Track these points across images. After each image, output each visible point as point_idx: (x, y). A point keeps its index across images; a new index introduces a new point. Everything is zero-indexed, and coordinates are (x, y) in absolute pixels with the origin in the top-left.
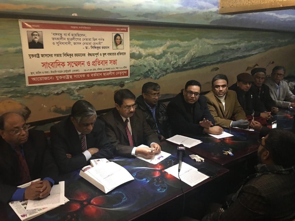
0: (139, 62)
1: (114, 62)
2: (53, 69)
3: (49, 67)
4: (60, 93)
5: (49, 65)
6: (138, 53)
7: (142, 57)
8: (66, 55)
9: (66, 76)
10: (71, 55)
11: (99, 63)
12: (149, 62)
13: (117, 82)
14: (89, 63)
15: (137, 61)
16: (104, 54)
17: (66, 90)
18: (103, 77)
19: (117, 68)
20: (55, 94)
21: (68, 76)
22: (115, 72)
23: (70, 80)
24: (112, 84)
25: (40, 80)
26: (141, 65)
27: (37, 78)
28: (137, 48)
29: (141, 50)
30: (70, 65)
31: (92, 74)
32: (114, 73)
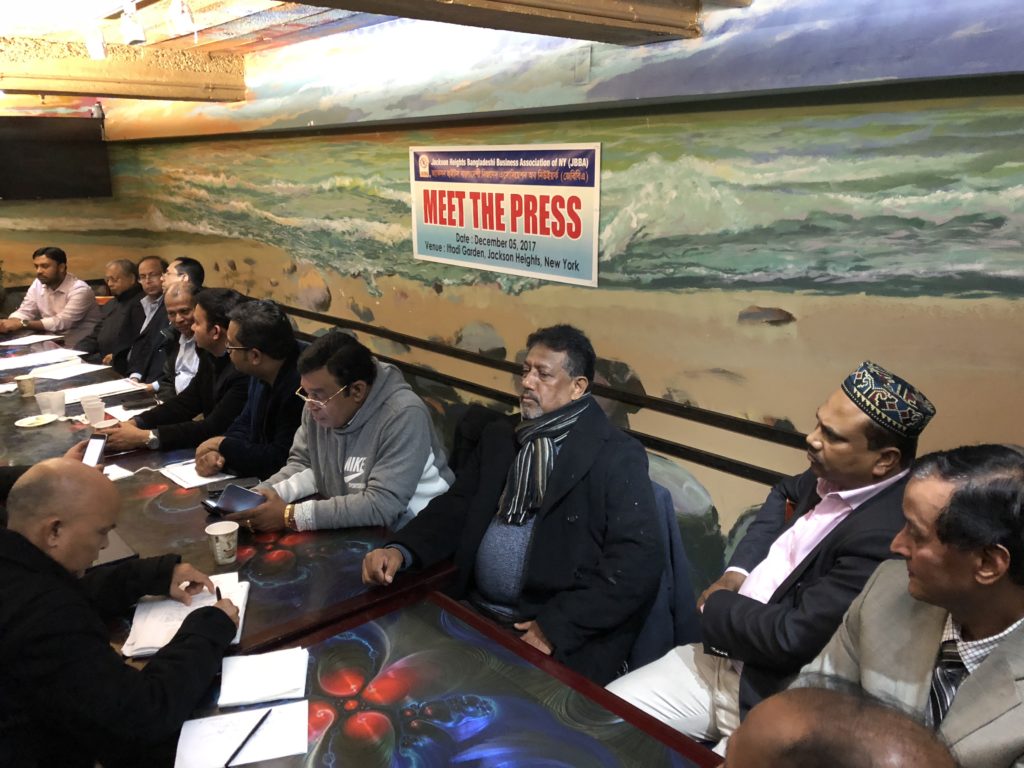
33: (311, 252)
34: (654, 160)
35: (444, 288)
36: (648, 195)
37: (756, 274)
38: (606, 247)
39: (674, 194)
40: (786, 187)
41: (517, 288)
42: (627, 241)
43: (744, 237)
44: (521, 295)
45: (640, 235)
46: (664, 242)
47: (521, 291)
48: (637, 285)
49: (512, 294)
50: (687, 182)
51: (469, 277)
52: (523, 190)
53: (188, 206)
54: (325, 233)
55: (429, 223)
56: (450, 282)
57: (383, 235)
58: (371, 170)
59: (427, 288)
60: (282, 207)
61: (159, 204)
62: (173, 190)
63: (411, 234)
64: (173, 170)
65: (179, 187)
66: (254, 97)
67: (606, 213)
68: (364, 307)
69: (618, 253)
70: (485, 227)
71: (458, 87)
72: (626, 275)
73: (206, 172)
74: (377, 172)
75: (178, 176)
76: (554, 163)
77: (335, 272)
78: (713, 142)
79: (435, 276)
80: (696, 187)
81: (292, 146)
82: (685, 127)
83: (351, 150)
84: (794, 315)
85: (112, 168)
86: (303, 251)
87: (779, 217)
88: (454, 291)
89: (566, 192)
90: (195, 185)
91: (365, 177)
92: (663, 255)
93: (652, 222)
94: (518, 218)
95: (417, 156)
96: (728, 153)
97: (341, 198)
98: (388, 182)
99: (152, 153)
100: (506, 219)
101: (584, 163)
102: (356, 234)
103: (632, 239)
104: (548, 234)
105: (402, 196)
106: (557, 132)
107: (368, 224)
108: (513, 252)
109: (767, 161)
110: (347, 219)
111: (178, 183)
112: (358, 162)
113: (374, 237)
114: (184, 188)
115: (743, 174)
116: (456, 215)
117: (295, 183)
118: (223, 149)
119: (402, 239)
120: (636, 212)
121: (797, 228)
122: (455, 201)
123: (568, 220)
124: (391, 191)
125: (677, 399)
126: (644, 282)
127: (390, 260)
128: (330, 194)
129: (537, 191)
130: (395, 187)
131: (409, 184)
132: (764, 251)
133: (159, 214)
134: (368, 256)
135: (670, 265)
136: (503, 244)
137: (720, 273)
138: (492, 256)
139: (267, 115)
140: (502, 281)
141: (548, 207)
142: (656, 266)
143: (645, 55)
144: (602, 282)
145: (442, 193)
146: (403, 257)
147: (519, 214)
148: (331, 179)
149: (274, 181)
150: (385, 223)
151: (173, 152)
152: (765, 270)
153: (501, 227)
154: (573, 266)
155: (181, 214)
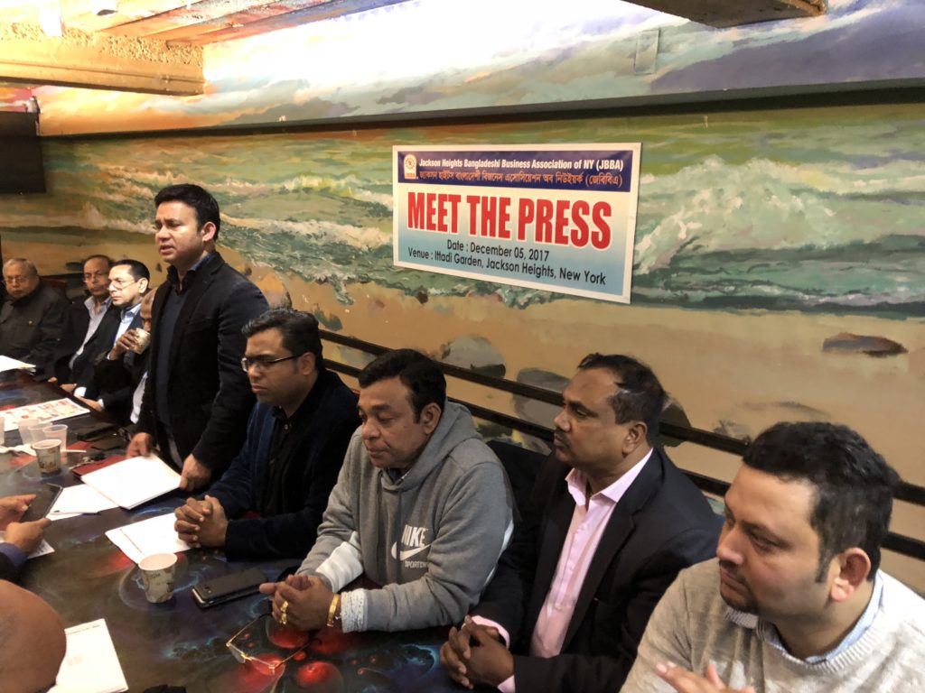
33: (270, 255)
34: (713, 164)
35: (429, 298)
36: (703, 203)
37: (851, 297)
38: (643, 259)
39: (739, 202)
40: (899, 197)
41: (522, 300)
42: (672, 253)
43: (834, 254)
44: (527, 308)
45: (690, 247)
46: (722, 256)
47: (527, 304)
48: (684, 303)
49: (516, 307)
50: (759, 189)
51: (461, 287)
52: (535, 195)
53: (129, 205)
54: (287, 235)
55: (414, 228)
56: (438, 292)
57: (357, 239)
58: (346, 170)
59: (408, 297)
60: (237, 207)
61: (94, 201)
62: (111, 187)
63: (391, 239)
64: (113, 167)
65: (118, 185)
66: (214, 90)
67: (644, 223)
68: (331, 315)
69: (660, 266)
70: (484, 233)
71: (474, 78)
72: (669, 291)
73: (150, 170)
74: (350, 173)
75: (118, 173)
76: (577, 165)
77: (297, 278)
78: (797, 143)
79: (419, 285)
80: (772, 194)
81: (251, 144)
82: (759, 126)
83: (323, 148)
84: (905, 345)
85: (45, 164)
86: (260, 254)
87: (888, 231)
88: (442, 301)
89: (592, 197)
90: (137, 183)
91: (338, 178)
92: (721, 270)
93: (708, 234)
94: (527, 225)
95: (402, 156)
96: (819, 156)
97: (308, 199)
98: (365, 183)
99: (89, 149)
100: (512, 225)
101: (618, 165)
102: (324, 237)
103: (678, 251)
104: (566, 242)
105: (383, 199)
106: (582, 131)
107: (339, 227)
108: (519, 261)
109: (875, 165)
110: (314, 222)
111: (117, 181)
112: (329, 162)
113: (346, 241)
114: (124, 186)
115: (837, 181)
116: (448, 220)
117: (253, 182)
118: (170, 146)
119: (380, 245)
120: (686, 222)
121: (914, 244)
122: (448, 205)
123: (593, 228)
124: (368, 193)
125: (732, 434)
126: (693, 300)
127: (364, 266)
128: (296, 195)
129: (554, 196)
130: (374, 189)
131: (391, 186)
132: (863, 271)
133: (95, 211)
134: (337, 261)
135: (730, 282)
136: (507, 252)
137: (800, 294)
138: (492, 265)
139: (229, 109)
140: (505, 294)
141: (568, 214)
142: (710, 283)
143: (738, 38)
144: (635, 298)
145: (431, 197)
146: (381, 263)
147: (530, 220)
148: (297, 179)
149: (228, 180)
150: (360, 226)
151: (113, 149)
152: (866, 292)
153: (505, 234)
154: (598, 280)
155: (120, 213)
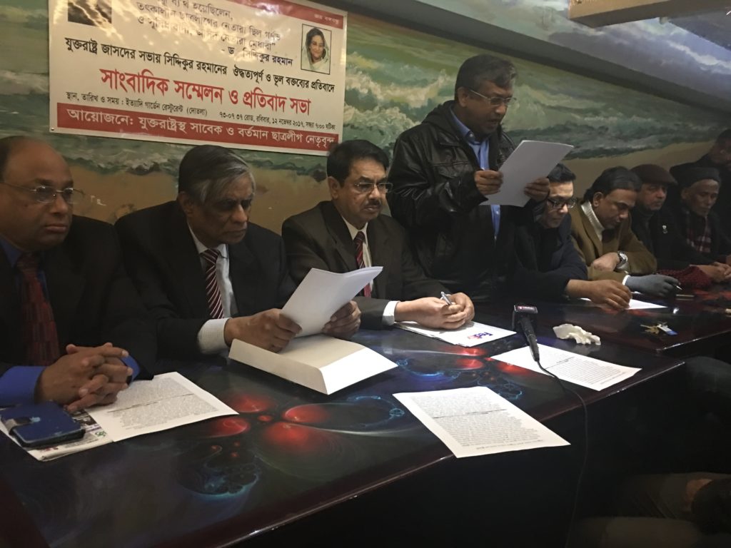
0: (367, 119)
1: (303, 105)
2: (134, 96)
3: (121, 84)
4: (147, 168)
5: (123, 80)
6: (366, 91)
7: (376, 105)
8: (174, 59)
9: (168, 121)
10: (187, 64)
11: (262, 99)
12: (392, 123)
13: (308, 165)
14: (233, 94)
15: (362, 115)
16: (279, 79)
17: (165, 164)
18: (269, 142)
19: (310, 124)
20: (132, 171)
21: (173, 122)
22: (305, 133)
23: (179, 134)
24: (293, 168)
25: (92, 119)
26: (371, 128)
27: (84, 114)
28: (365, 78)
29: (372, 85)
30: (181, 90)
31: (243, 130)
32: (301, 135)
115: (546, 99)
121: (562, 128)
